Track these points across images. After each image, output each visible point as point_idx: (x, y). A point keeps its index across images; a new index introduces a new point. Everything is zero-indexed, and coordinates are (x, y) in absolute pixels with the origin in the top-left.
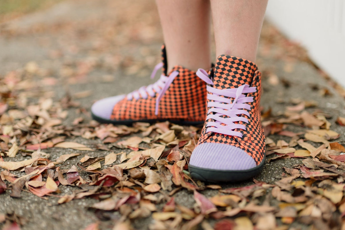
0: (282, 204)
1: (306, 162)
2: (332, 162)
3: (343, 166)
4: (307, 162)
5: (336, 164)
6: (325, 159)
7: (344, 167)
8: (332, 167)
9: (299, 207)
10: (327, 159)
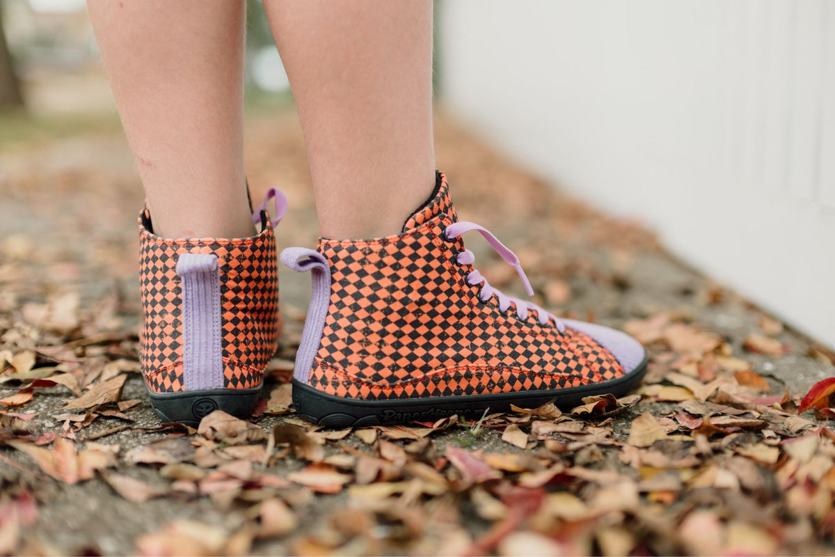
0: (646, 470)
1: (688, 406)
2: (745, 406)
3: (770, 413)
4: (690, 405)
5: (756, 410)
6: (730, 400)
7: (772, 417)
8: (747, 416)
9: (686, 476)
10: (734, 401)
